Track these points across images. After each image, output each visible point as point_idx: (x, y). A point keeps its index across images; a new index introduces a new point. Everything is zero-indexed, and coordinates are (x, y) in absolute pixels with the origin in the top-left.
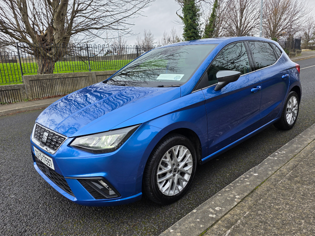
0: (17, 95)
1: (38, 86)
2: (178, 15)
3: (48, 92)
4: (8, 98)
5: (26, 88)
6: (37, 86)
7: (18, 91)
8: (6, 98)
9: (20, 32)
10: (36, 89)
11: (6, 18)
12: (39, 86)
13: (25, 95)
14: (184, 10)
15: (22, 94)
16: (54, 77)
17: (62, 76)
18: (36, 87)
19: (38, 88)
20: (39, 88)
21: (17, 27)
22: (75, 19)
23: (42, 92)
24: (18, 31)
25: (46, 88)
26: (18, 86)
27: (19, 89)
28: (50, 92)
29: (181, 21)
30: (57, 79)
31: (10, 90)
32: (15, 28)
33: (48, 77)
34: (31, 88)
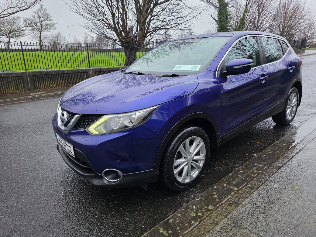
2: (212, 17)
14: (220, 14)
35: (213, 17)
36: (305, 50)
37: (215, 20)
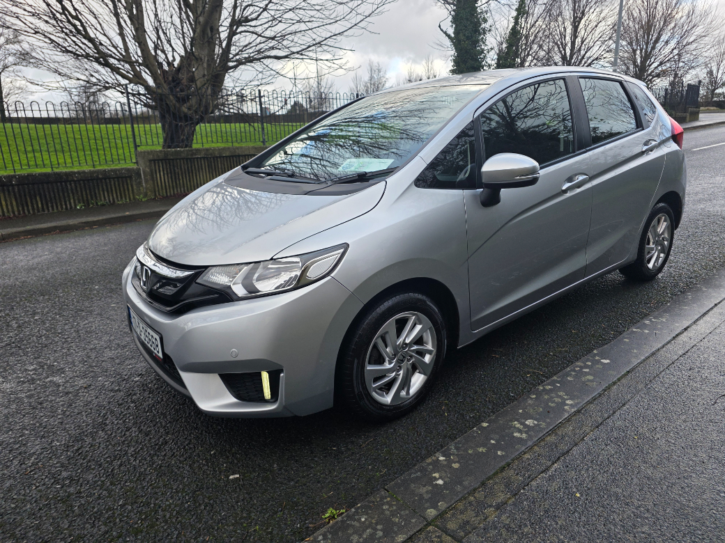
0: (126, 188)
1: (165, 172)
2: (442, 30)
3: (183, 184)
4: (110, 192)
5: (142, 175)
6: (163, 171)
7: (129, 181)
8: (106, 193)
9: (131, 63)
10: (162, 177)
11: (105, 35)
12: (167, 171)
13: (141, 188)
14: (456, 20)
15: (135, 187)
16: (196, 155)
17: (211, 154)
18: (162, 174)
19: (166, 176)
20: (168, 176)
21: (124, 54)
22: (235, 38)
23: (172, 183)
24: (126, 62)
25: (181, 177)
26: (128, 170)
27: (130, 177)
28: (188, 183)
29: (448, 42)
30: (200, 158)
31: (114, 178)
32: (121, 54)
33: (183, 155)
34: (152, 175)
35: (444, 30)
36: (697, 113)
37: (449, 36)
